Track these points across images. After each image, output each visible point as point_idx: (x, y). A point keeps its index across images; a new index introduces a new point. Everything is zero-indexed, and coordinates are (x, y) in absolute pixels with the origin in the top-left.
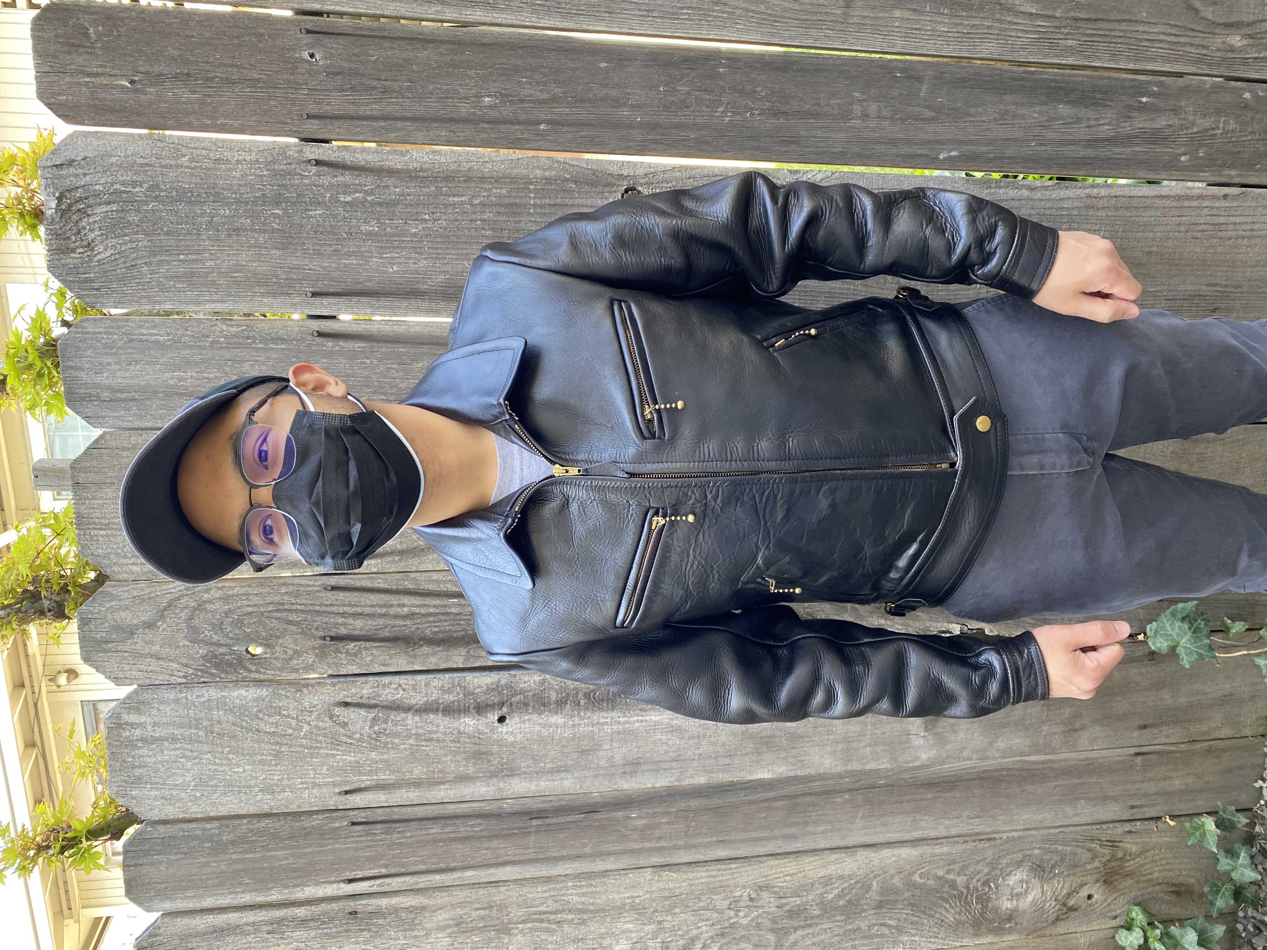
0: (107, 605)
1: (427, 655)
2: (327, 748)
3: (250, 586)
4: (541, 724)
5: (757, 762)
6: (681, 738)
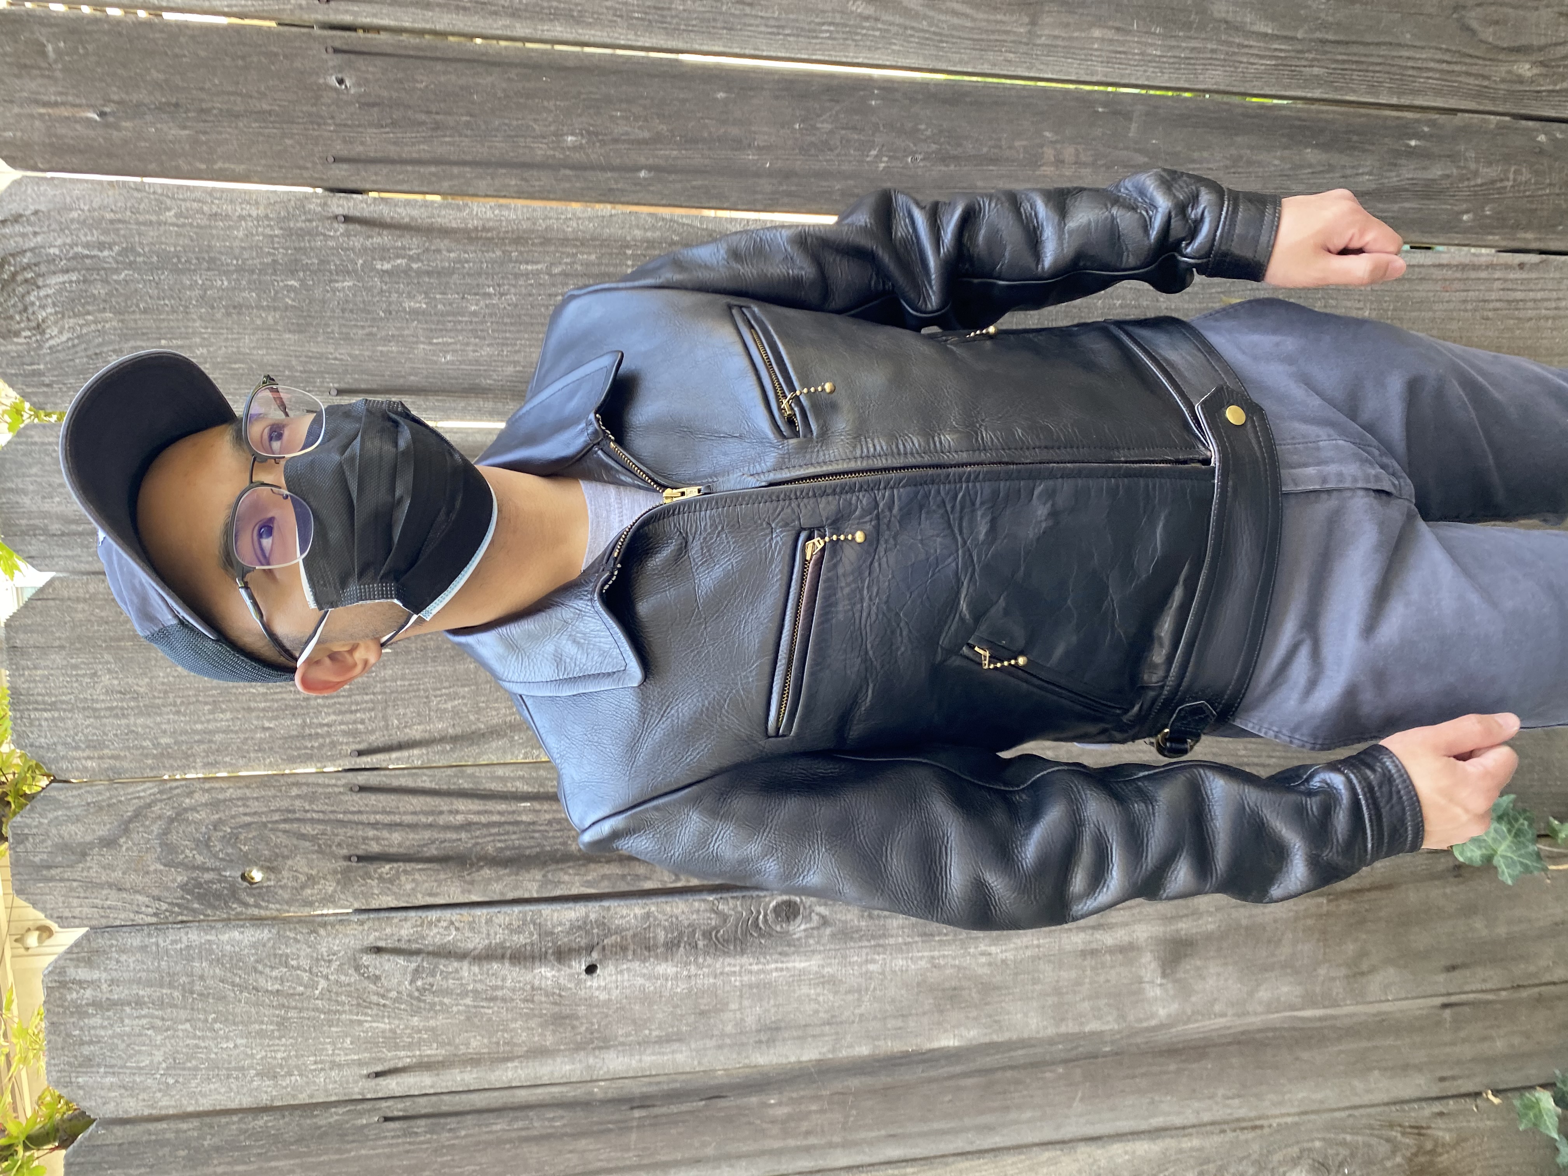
0: (51, 816)
1: (488, 881)
2: (351, 1012)
3: (248, 787)
4: (644, 975)
5: (939, 1023)
6: (836, 993)
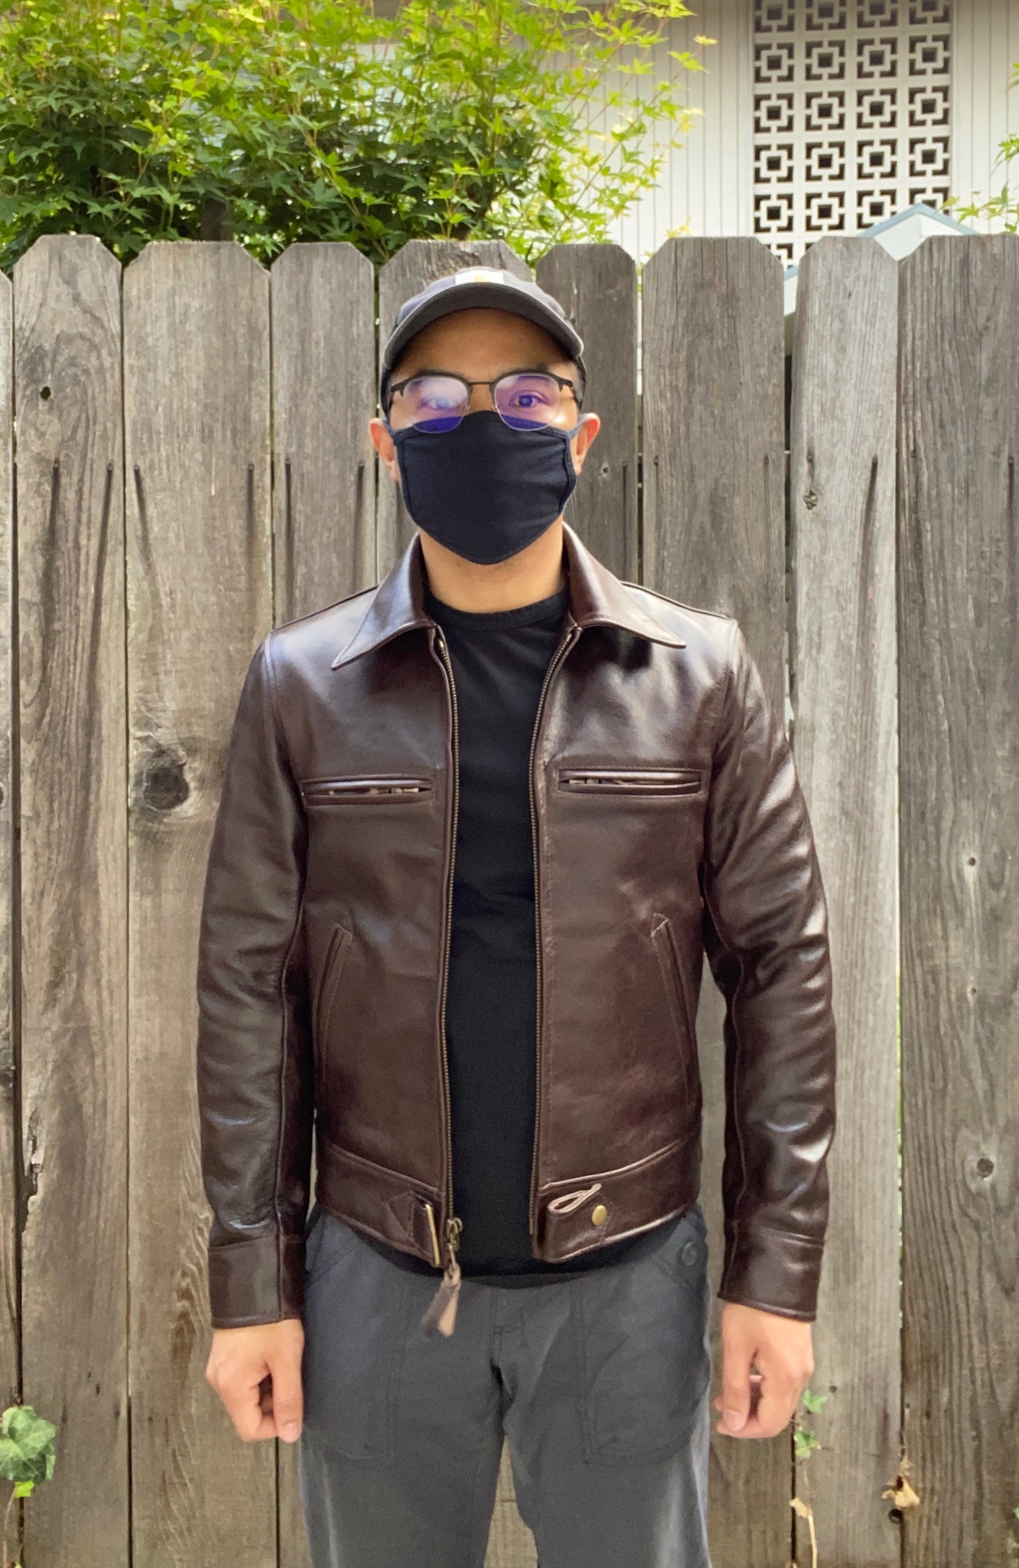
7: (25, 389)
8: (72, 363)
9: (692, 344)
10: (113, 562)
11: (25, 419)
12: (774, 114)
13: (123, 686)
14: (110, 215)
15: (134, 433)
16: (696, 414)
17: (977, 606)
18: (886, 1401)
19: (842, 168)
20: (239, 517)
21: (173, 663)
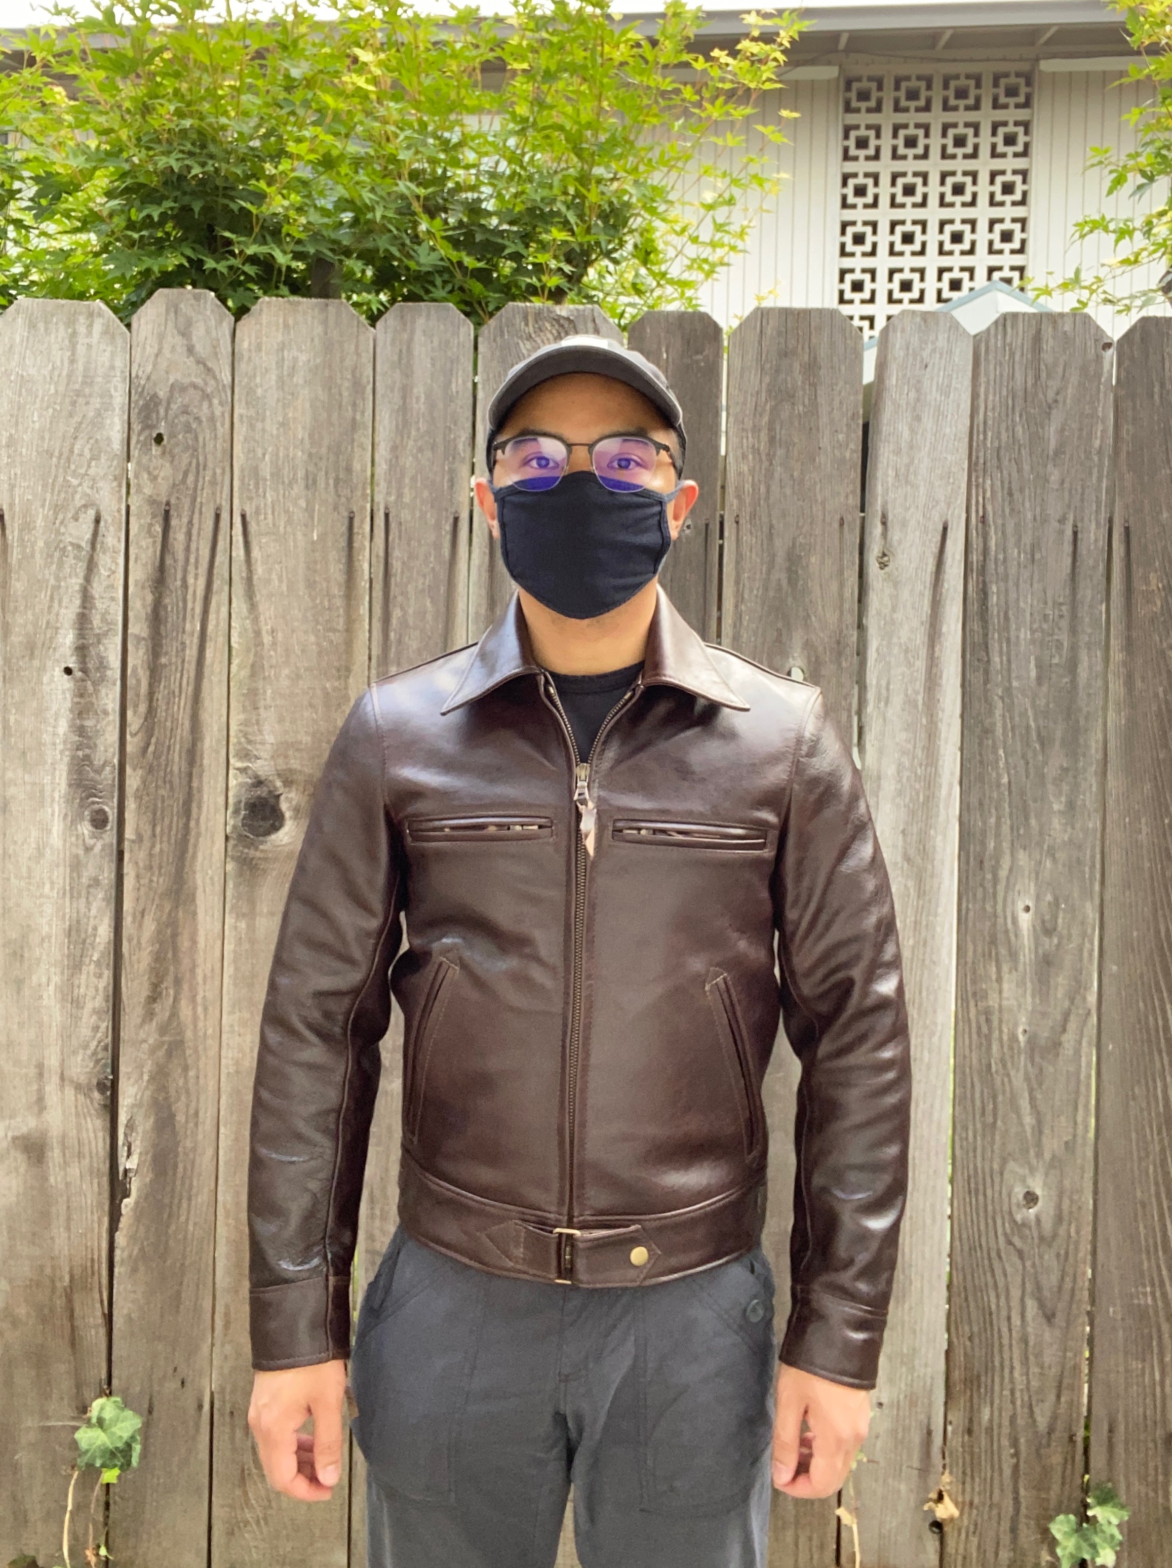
2: (52, 500)
4: (59, 710)
6: (30, 859)
7: (139, 435)
8: (185, 411)
9: (773, 409)
10: (219, 600)
11: (139, 463)
12: (860, 191)
13: (224, 718)
14: (225, 271)
15: (242, 480)
16: (777, 475)
17: (1039, 666)
18: (929, 1418)
19: (924, 244)
20: (339, 561)
21: (273, 699)
